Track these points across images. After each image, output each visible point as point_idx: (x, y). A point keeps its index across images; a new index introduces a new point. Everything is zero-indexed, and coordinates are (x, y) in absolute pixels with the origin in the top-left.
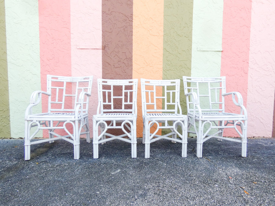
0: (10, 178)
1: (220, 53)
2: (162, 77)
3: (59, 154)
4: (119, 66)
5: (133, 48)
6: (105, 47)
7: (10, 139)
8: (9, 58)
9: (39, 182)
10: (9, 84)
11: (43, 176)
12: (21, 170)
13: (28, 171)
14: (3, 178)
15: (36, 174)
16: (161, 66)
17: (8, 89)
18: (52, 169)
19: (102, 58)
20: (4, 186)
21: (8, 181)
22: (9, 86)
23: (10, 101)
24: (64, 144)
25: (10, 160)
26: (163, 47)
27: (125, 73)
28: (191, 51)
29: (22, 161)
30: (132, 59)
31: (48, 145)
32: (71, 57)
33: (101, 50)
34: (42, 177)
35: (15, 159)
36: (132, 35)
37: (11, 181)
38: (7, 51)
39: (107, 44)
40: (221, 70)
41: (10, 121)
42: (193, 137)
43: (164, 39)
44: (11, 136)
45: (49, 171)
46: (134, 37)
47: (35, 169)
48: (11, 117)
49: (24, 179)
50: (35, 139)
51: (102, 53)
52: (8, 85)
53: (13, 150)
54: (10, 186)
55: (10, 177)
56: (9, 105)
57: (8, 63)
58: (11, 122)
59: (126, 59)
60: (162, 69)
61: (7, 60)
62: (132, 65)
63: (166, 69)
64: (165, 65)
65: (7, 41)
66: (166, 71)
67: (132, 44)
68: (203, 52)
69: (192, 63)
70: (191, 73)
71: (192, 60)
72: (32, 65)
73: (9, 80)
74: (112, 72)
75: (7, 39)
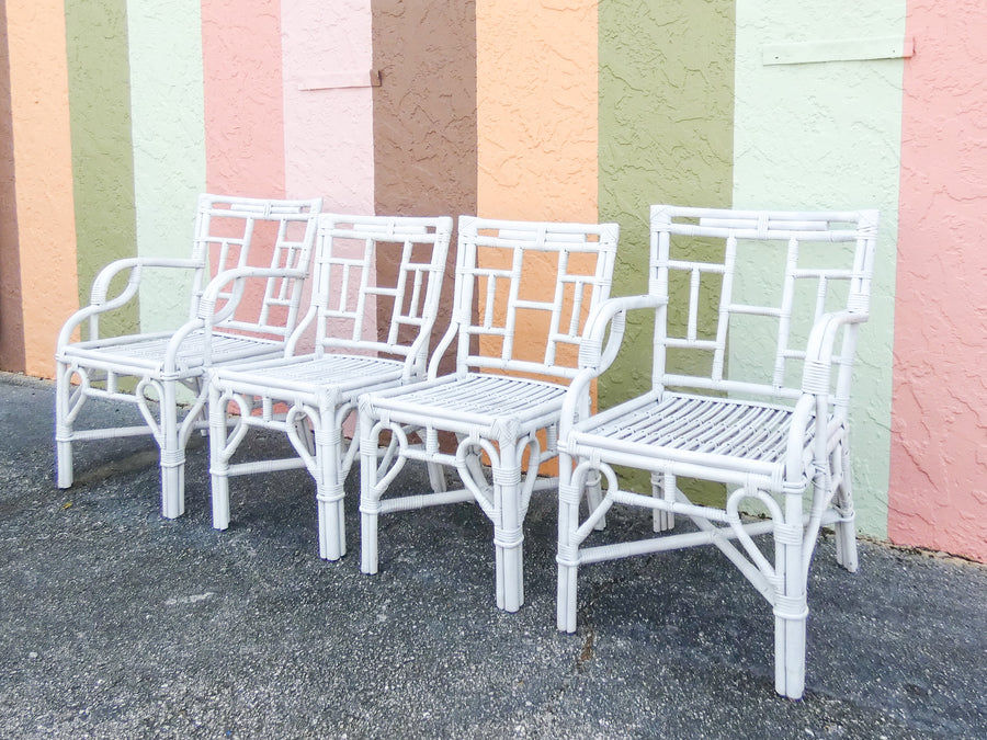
1: (897, 72)
2: (595, 200)
4: (430, 152)
6: (381, 78)
10: (137, 219)
16: (592, 151)
19: (374, 124)
22: (138, 224)
26: (596, 61)
27: (451, 185)
30: (475, 123)
33: (370, 90)
36: (473, 20)
38: (132, 109)
39: (387, 63)
40: (903, 167)
43: (601, 21)
46: (480, 26)
51: (371, 103)
57: (134, 150)
59: (453, 124)
60: (595, 165)
61: (131, 138)
62: (474, 150)
63: (612, 162)
64: (610, 145)
65: (132, 76)
66: (611, 170)
67: (475, 57)
68: (794, 69)
69: (735, 129)
70: (732, 184)
71: (739, 114)
72: (186, 154)
73: (137, 204)
74: (407, 180)
75: (131, 71)
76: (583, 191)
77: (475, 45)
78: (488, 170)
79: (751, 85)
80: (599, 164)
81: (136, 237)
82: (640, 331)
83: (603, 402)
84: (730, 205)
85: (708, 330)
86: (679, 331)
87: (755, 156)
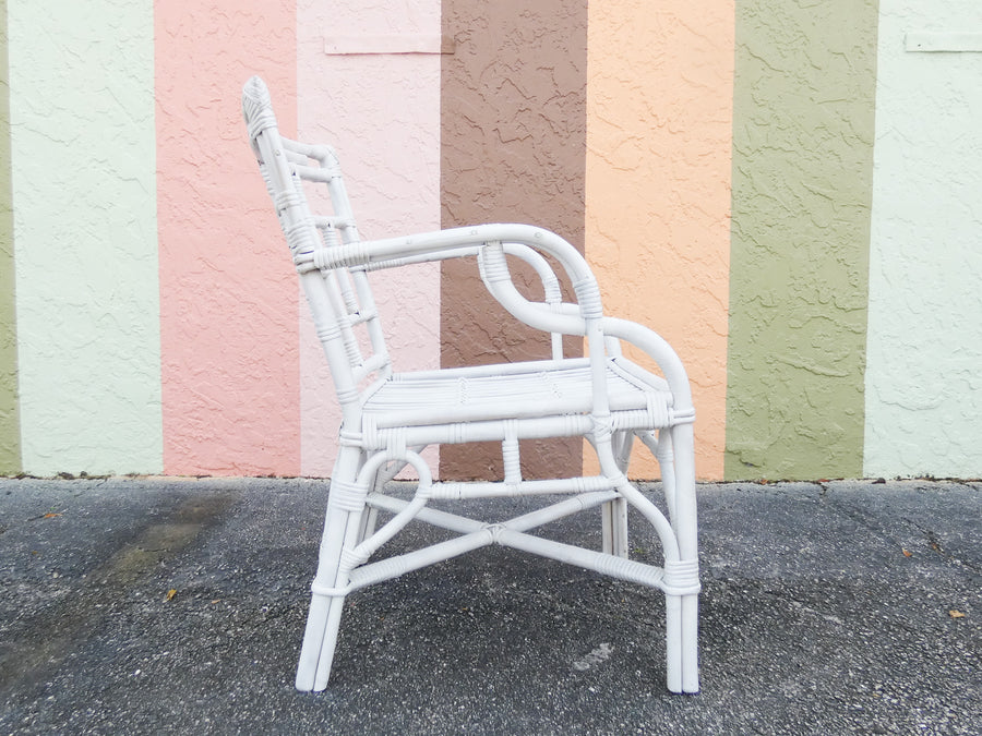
0: (50, 678)
2: (729, 182)
3: (259, 551)
4: (522, 133)
5: (590, 45)
6: (454, 45)
7: (20, 477)
9: (205, 706)
10: (15, 226)
11: (214, 669)
12: (95, 633)
13: (134, 643)
14: (15, 675)
15: (178, 657)
16: (726, 132)
17: (12, 249)
18: (249, 632)
19: (442, 98)
20: (28, 725)
21: (44, 693)
22: (16, 233)
23: (18, 304)
24: (269, 504)
25: (35, 582)
26: (733, 38)
27: (550, 170)
28: (875, 55)
29: (94, 587)
30: (584, 101)
31: (196, 510)
32: (294, 95)
33: (438, 59)
34: (211, 673)
35: (55, 575)
37: (55, 691)
38: (12, 72)
39: (465, 27)
41: (16, 397)
42: (882, 481)
44: (20, 466)
45: (238, 640)
47: (163, 628)
48: (21, 376)
49: (119, 685)
50: (128, 479)
51: (439, 74)
52: (13, 229)
53: (38, 530)
54: (56, 722)
55: (51, 673)
56: (14, 322)
57: (13, 129)
58: (21, 401)
59: (554, 101)
60: (729, 146)
61: (8, 113)
62: (582, 130)
63: (748, 144)
64: (746, 126)
66: (747, 152)
67: (586, 28)
68: (933, 56)
69: (877, 111)
70: (873, 164)
71: (881, 97)
72: (118, 135)
73: (15, 205)
74: (489, 165)
75: (10, 18)
76: (715, 173)
77: (587, 13)
78: (599, 151)
79: (891, 66)
80: (733, 144)
81: (13, 252)
82: (777, 314)
83: (733, 391)
84: (871, 185)
85: (847, 306)
86: (818, 310)
87: (895, 138)
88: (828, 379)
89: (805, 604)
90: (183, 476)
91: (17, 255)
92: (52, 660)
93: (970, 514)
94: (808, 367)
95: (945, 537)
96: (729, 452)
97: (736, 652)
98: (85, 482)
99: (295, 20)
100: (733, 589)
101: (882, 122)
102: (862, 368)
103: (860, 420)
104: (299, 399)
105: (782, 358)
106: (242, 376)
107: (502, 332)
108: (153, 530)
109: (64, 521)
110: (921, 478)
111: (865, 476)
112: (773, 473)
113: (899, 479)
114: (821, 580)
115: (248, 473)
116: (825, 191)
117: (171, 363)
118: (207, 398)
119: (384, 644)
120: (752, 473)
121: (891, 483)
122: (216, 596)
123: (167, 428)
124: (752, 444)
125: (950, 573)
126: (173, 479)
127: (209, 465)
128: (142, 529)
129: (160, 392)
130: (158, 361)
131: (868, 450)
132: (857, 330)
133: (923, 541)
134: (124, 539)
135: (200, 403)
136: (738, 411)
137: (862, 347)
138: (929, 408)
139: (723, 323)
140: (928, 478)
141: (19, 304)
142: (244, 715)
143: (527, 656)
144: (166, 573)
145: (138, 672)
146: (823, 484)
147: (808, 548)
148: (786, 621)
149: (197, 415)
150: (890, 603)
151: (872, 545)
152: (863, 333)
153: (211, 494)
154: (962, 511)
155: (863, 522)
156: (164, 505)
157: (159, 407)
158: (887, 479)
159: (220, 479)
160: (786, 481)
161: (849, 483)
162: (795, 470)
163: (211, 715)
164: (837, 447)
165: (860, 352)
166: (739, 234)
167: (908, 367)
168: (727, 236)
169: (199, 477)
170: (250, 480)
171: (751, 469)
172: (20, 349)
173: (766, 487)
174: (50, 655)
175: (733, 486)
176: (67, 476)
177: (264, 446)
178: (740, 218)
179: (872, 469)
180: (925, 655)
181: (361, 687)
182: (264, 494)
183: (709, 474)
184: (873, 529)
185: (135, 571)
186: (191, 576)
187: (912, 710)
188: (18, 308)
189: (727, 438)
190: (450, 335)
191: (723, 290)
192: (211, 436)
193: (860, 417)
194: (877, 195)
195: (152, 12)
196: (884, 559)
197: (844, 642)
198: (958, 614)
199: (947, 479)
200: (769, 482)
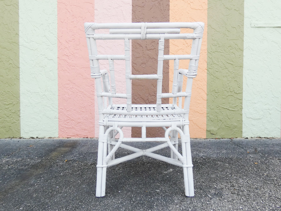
0: (41, 175)
2: (206, 60)
3: (86, 153)
4: (153, 48)
7: (20, 138)
8: (21, 41)
9: (79, 179)
10: (20, 72)
11: (79, 173)
13: (59, 169)
14: (33, 175)
15: (70, 172)
16: (206, 47)
17: (19, 78)
18: (86, 167)
22: (20, 74)
24: (87, 144)
25: (32, 159)
26: (207, 23)
28: (243, 28)
29: (46, 160)
30: (169, 40)
35: (36, 157)
36: (169, 10)
37: (43, 177)
39: (138, 21)
42: (247, 138)
43: (208, 13)
44: (20, 135)
45: (84, 169)
47: (65, 167)
48: (21, 111)
49: (58, 176)
50: (49, 138)
53: (29, 149)
56: (19, 97)
57: (20, 46)
58: (21, 118)
60: (206, 51)
61: (19, 42)
62: (168, 47)
63: (211, 50)
64: (211, 46)
65: (20, 20)
66: (211, 53)
67: (169, 21)
68: (258, 28)
69: (244, 42)
70: (243, 56)
71: (245, 38)
72: (47, 48)
73: (20, 66)
74: (144, 56)
75: (20, 18)
76: (203, 58)
78: (173, 53)
79: (248, 32)
80: (207, 51)
81: (19, 79)
82: (219, 94)
83: (208, 115)
84: (243, 61)
85: (238, 92)
86: (230, 94)
87: (249, 49)
88: (233, 112)
89: (221, 162)
90: (64, 138)
91: (20, 79)
92: (41, 172)
93: (268, 145)
94: (228, 108)
95: (259, 149)
96: (207, 131)
97: (202, 170)
98: (38, 139)
99: (94, 18)
100: (204, 159)
101: (246, 45)
102: (241, 109)
103: (241, 122)
104: (94, 117)
105: (221, 106)
106: (79, 111)
107: (148, 99)
108: (59, 149)
109: (35, 147)
110: (257, 137)
111: (243, 137)
112: (219, 136)
113: (252, 138)
114: (225, 157)
115: (81, 137)
116: (231, 63)
117: (61, 108)
118: (70, 117)
119: (119, 169)
120: (214, 136)
121: (249, 139)
122: (77, 161)
123: (60, 125)
124: (213, 129)
125: (258, 156)
126: (61, 138)
127: (70, 135)
128: (56, 149)
129: (58, 115)
130: (57, 107)
131: (244, 130)
132: (240, 99)
133: (254, 150)
134: (51, 151)
135: (68, 118)
136: (210, 120)
137: (241, 103)
138: (259, 119)
139: (205, 97)
140: (259, 137)
141: (21, 92)
142: (88, 181)
143: (153, 171)
144: (64, 157)
145: (62, 174)
146: (232, 139)
147: (225, 151)
148: (215, 165)
149: (67, 121)
150: (241, 161)
151: (240, 151)
152: (242, 99)
153: (72, 142)
154: (266, 144)
155: (240, 146)
156: (60, 144)
157: (57, 120)
158: (249, 138)
159: (73, 138)
160: (222, 138)
161: (238, 139)
162: (225, 135)
163: (80, 181)
164: (236, 129)
165: (241, 104)
166: (209, 74)
167: (253, 108)
168: (206, 74)
169: (68, 138)
170: (81, 139)
171: (213, 135)
172: (21, 104)
173: (217, 140)
174: (40, 171)
175: (208, 140)
176: (33, 138)
177: (85, 130)
178: (209, 70)
179: (245, 135)
180: (246, 170)
181: (114, 176)
182: (86, 142)
183: (202, 137)
184: (242, 148)
185: (56, 157)
186: (70, 157)
187: (240, 179)
188: (20, 94)
189: (207, 127)
190: (134, 100)
191: (205, 88)
192: (71, 127)
193: (241, 121)
194: (244, 63)
195: (57, 16)
196: (242, 153)
197: (228, 168)
198: (256, 163)
199: (264, 138)
200: (218, 139)
